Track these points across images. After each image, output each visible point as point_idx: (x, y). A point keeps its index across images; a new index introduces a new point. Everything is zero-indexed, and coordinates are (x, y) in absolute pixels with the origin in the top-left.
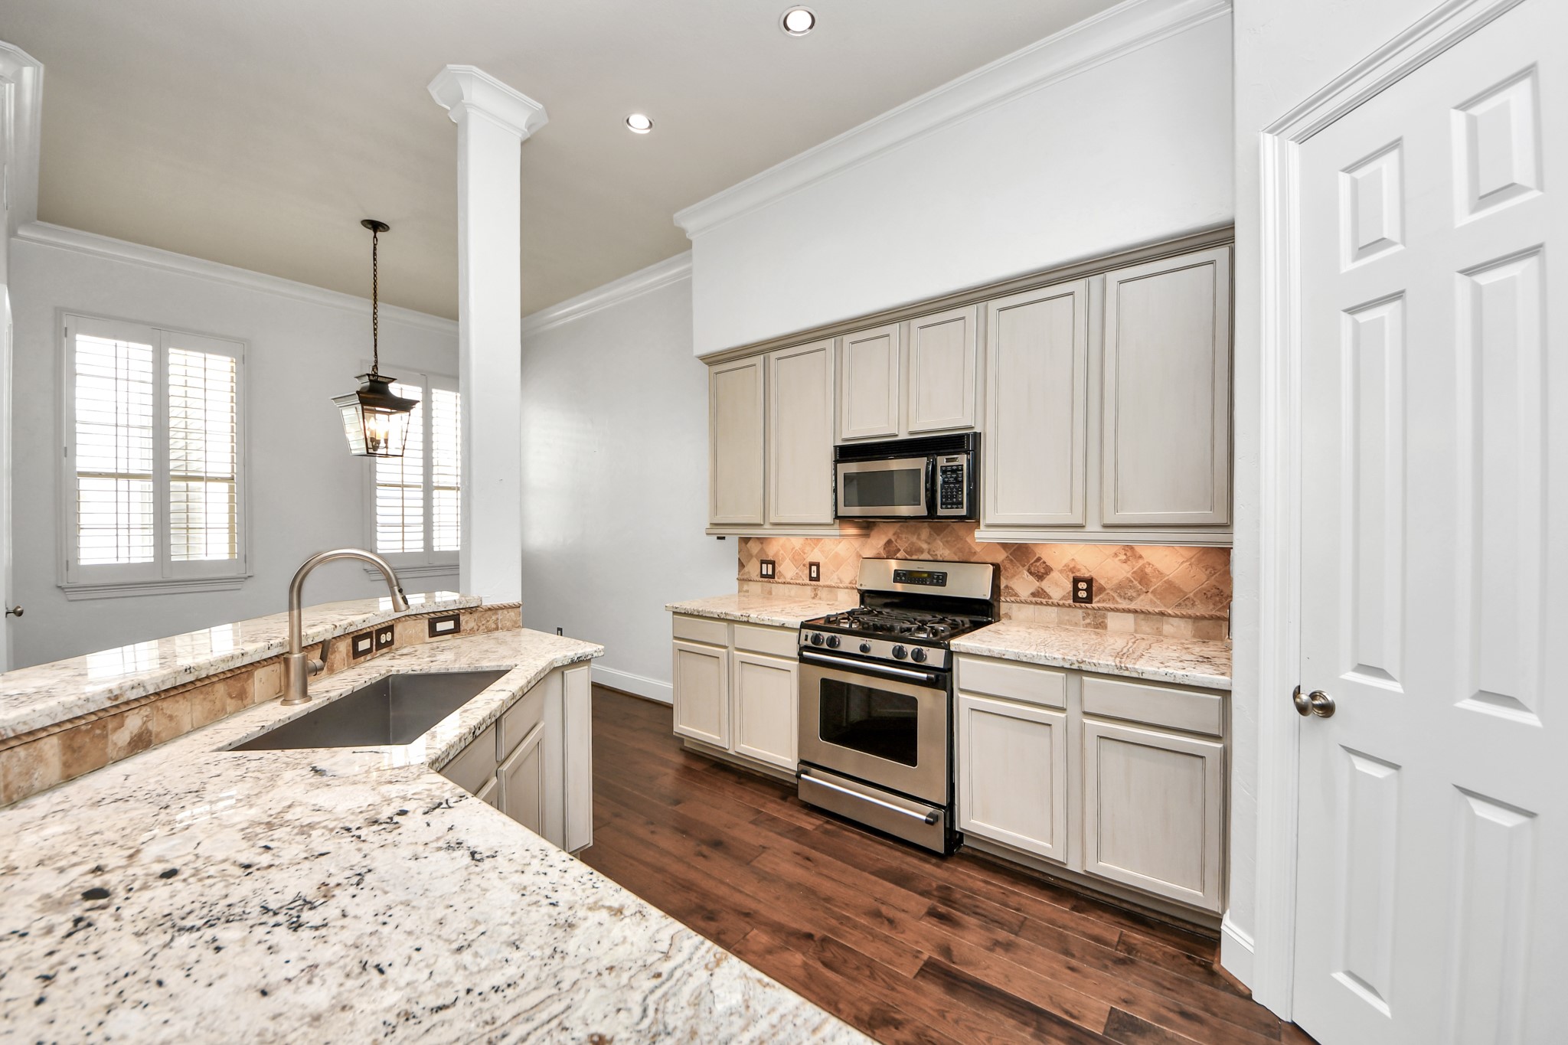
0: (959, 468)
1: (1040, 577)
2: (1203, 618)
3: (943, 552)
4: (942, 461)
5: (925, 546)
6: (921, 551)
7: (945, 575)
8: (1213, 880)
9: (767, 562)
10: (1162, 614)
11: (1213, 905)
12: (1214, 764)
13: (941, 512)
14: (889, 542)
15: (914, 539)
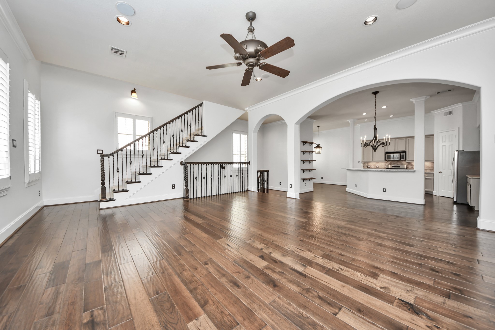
0: (404, 155)
1: (412, 166)
2: (431, 169)
3: (399, 164)
4: (401, 154)
5: (396, 163)
6: (395, 164)
7: (400, 166)
8: (432, 189)
9: (369, 166)
10: (427, 169)
11: (432, 191)
12: (432, 179)
13: (401, 159)
14: (390, 163)
15: (394, 162)
